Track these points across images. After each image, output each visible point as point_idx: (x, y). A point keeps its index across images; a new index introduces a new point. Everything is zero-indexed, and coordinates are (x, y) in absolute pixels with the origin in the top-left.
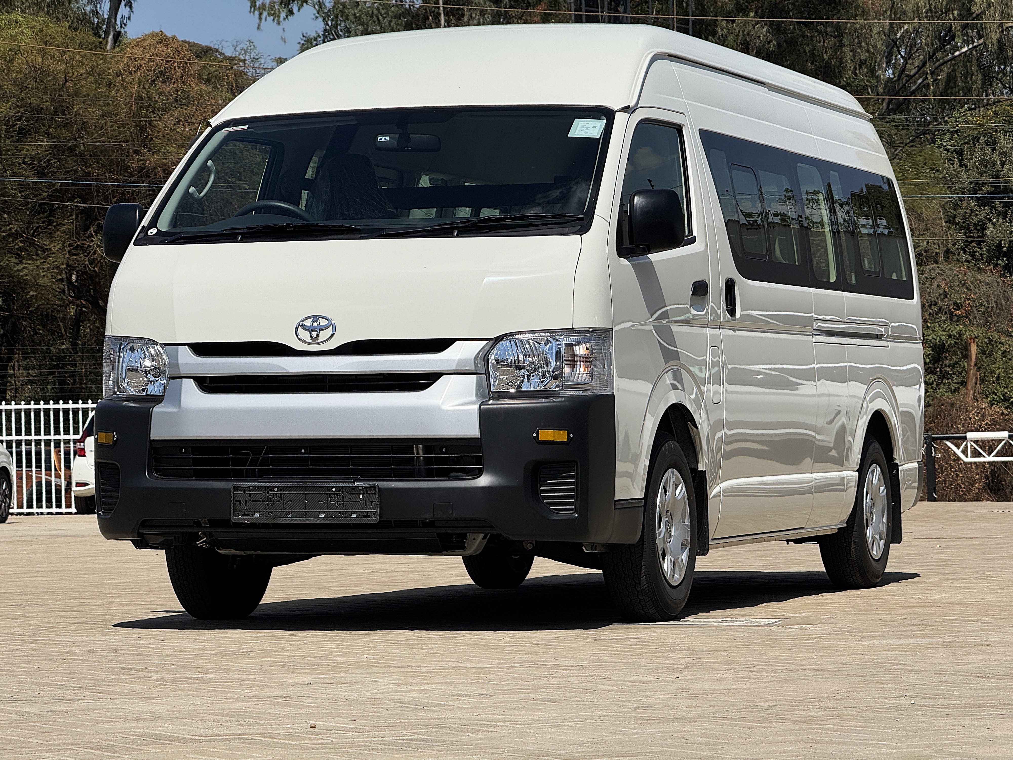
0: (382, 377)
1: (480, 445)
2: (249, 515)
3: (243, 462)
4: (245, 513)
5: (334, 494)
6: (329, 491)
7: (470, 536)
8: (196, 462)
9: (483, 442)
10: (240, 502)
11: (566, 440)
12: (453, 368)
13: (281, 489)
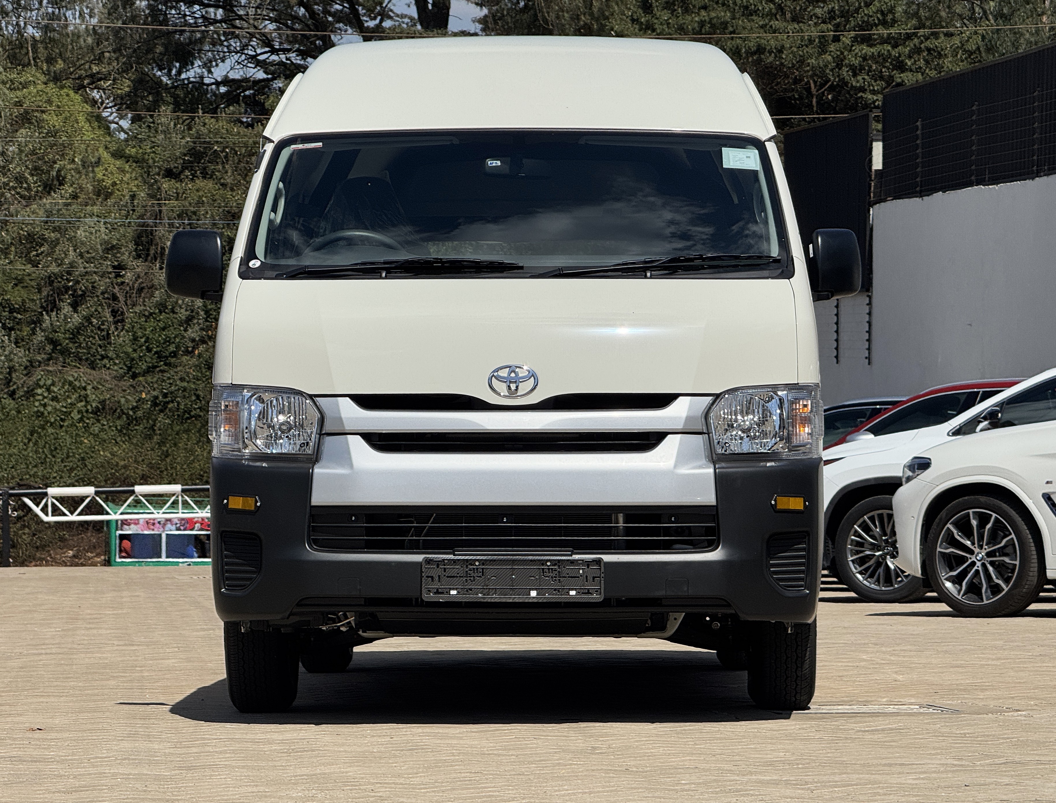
0: (578, 435)
1: (715, 513)
2: (443, 593)
3: (404, 532)
4: (437, 590)
5: (549, 569)
6: (543, 565)
7: (672, 616)
8: (369, 532)
9: (719, 509)
10: (432, 577)
11: (802, 508)
12: (680, 426)
13: (483, 562)
